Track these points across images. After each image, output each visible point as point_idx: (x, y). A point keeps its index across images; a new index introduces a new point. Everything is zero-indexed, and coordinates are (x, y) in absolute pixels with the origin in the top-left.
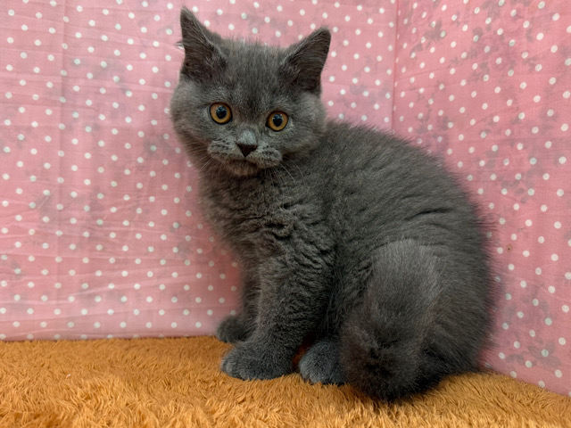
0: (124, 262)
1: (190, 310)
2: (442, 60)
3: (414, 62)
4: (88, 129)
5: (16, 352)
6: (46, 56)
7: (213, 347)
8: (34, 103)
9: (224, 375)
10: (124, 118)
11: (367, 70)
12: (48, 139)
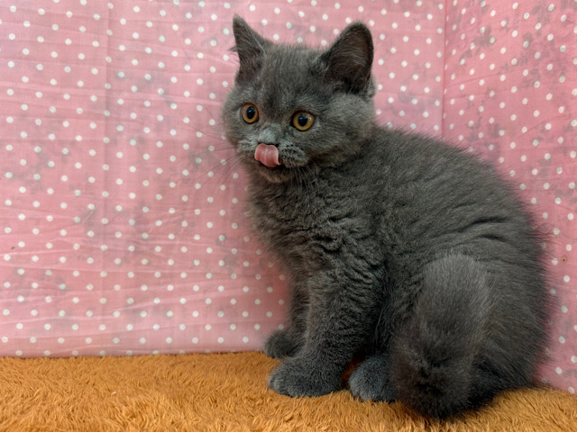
0: (170, 277)
1: (236, 324)
2: (492, 67)
3: (464, 69)
4: (133, 143)
5: (61, 369)
6: (90, 71)
7: (260, 363)
8: (78, 117)
9: (271, 392)
10: (169, 131)
11: (416, 77)
12: (92, 153)
